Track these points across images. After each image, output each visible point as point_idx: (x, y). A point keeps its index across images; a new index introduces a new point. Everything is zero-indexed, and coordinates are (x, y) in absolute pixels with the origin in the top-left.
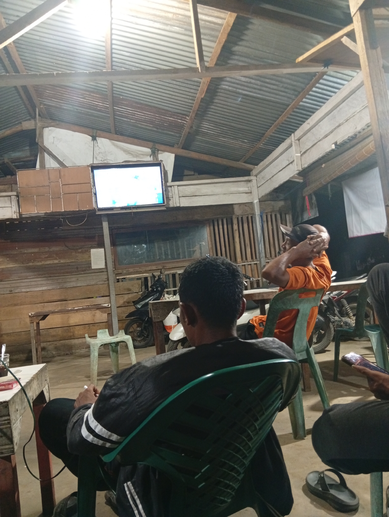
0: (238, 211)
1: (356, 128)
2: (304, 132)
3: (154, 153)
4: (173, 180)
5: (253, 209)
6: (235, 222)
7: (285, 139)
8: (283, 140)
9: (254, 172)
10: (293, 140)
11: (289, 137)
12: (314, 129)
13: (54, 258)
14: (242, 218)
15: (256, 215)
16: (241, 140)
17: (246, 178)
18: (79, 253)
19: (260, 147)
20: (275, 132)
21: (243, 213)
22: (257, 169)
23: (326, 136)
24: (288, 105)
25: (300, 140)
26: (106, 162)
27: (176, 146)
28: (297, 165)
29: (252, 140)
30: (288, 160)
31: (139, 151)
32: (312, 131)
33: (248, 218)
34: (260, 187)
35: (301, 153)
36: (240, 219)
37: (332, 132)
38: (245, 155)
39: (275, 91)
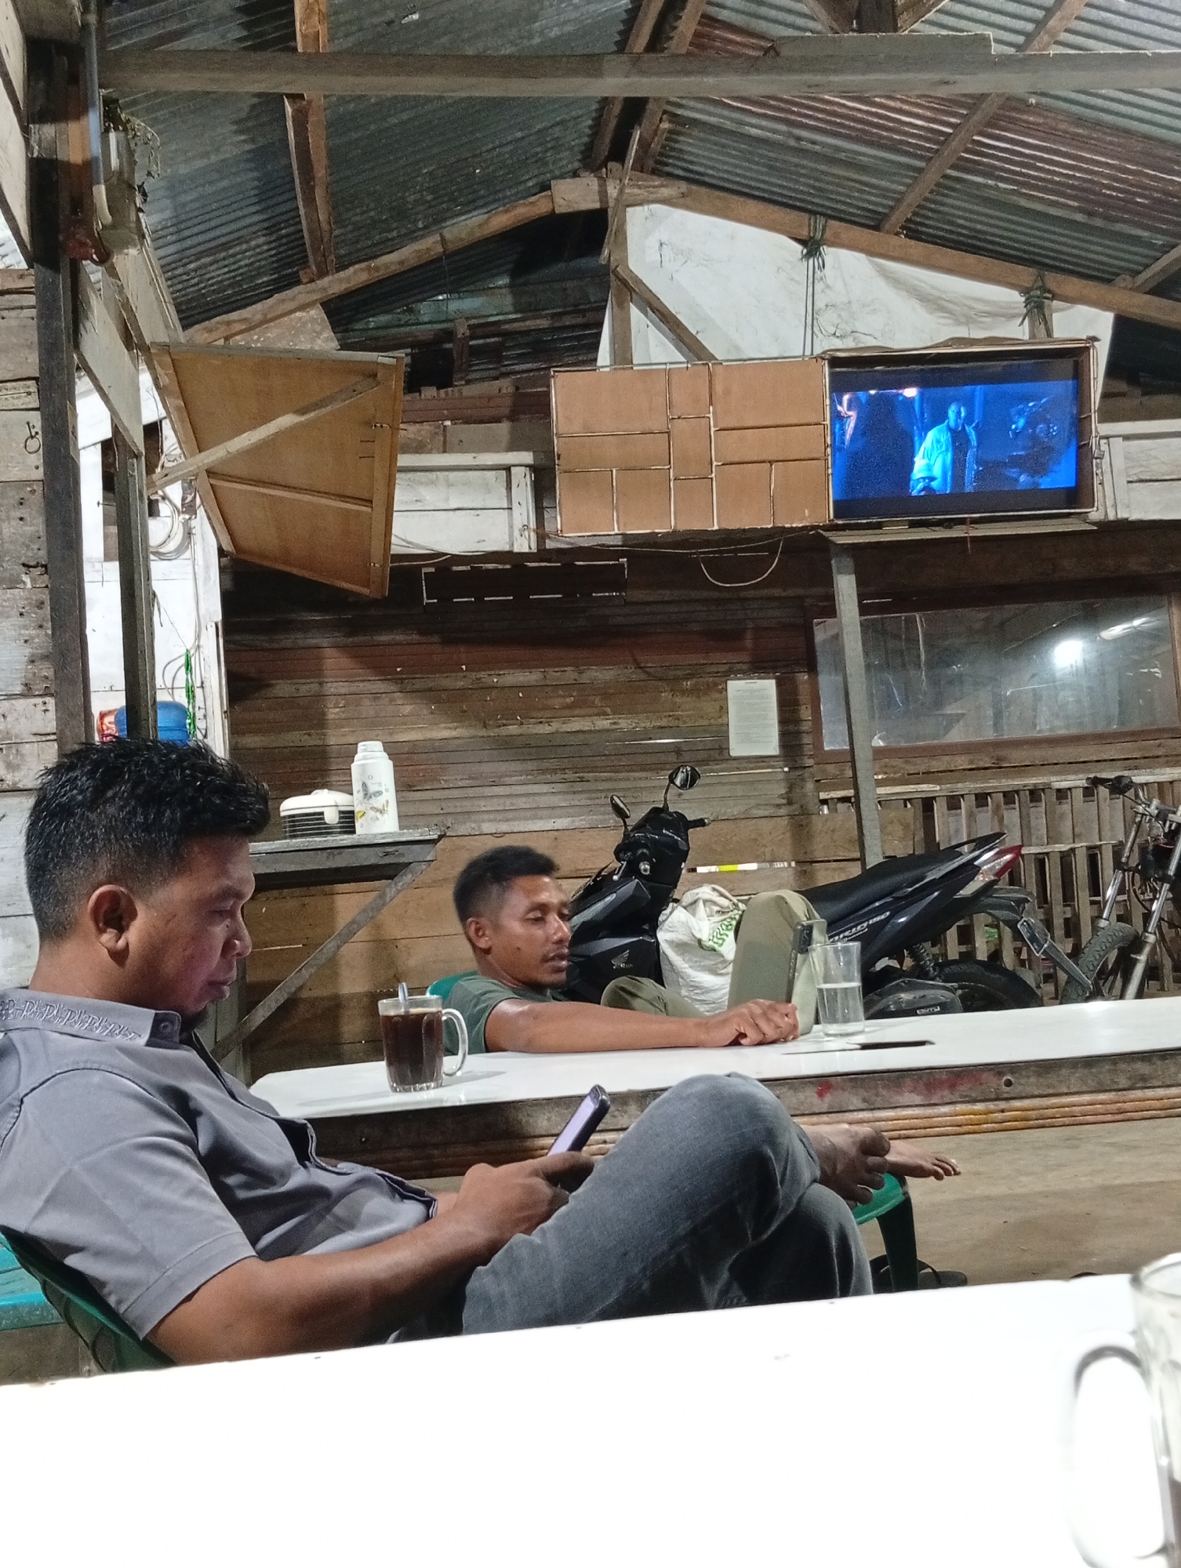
3: (1037, 309)
4: (1107, 416)
13: (596, 711)
18: (683, 692)
31: (978, 300)
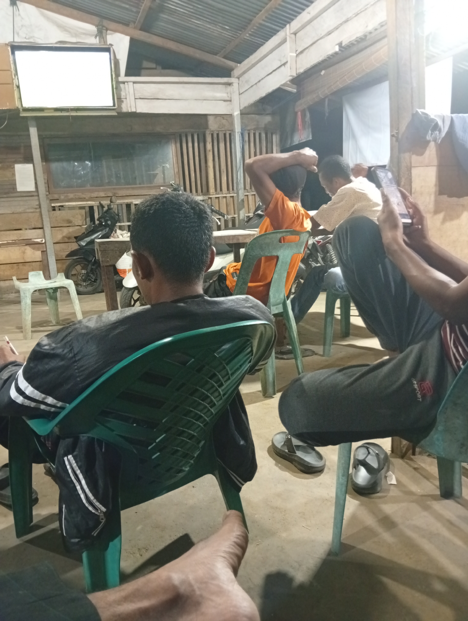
0: (213, 125)
1: (367, 26)
2: (302, 23)
3: (101, 33)
4: (127, 74)
5: (232, 124)
6: (209, 139)
7: (278, 31)
8: (274, 32)
9: (236, 73)
10: (288, 33)
11: (283, 28)
12: (315, 22)
14: (218, 135)
15: (235, 132)
16: (220, 25)
17: (225, 80)
19: (245, 38)
20: (266, 20)
21: (219, 127)
22: (239, 69)
23: (329, 33)
25: (297, 35)
26: (31, 40)
27: (132, 25)
28: (290, 69)
29: (236, 27)
30: (280, 60)
31: (80, 28)
32: (312, 23)
33: (225, 135)
34: (243, 94)
35: (297, 53)
36: (215, 136)
37: (337, 28)
38: (225, 48)
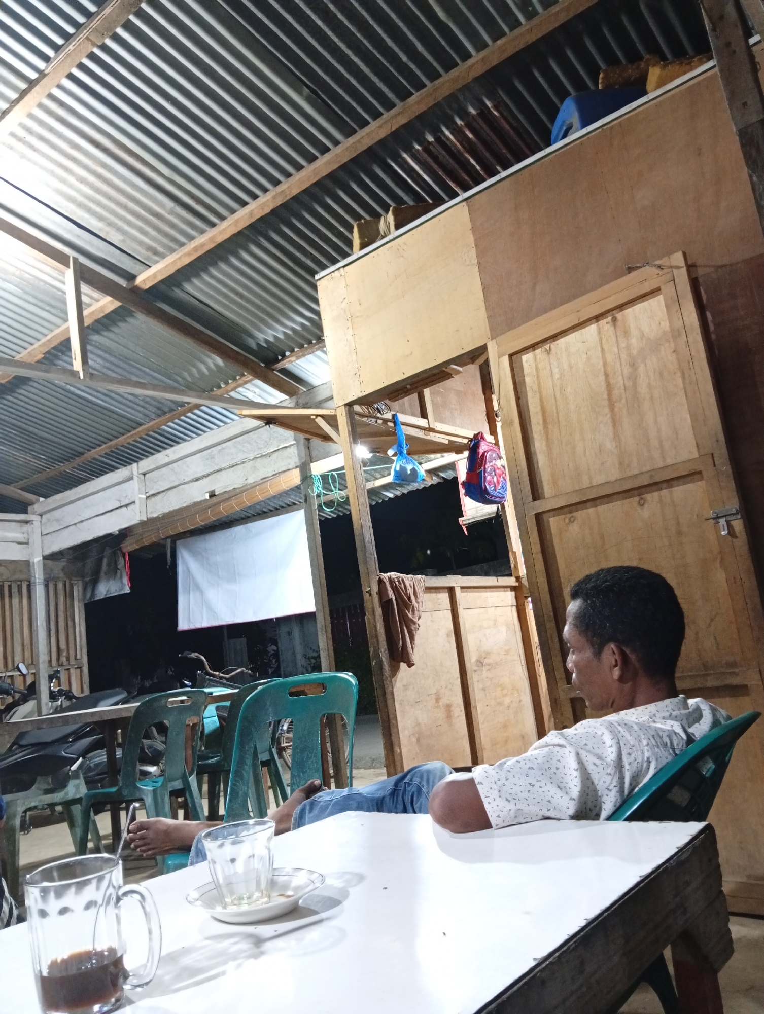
1: (246, 480)
2: (157, 465)
5: (28, 572)
7: (118, 468)
8: (113, 469)
9: (37, 508)
10: (135, 473)
11: (125, 466)
12: (174, 465)
16: (34, 453)
17: (22, 517)
20: (104, 455)
22: (45, 504)
23: (197, 480)
24: (140, 425)
25: (147, 475)
28: (138, 512)
29: (55, 458)
30: (119, 501)
32: (170, 467)
34: (49, 535)
35: (148, 495)
37: (206, 476)
38: (28, 478)
39: (128, 402)
